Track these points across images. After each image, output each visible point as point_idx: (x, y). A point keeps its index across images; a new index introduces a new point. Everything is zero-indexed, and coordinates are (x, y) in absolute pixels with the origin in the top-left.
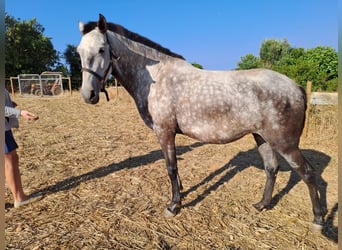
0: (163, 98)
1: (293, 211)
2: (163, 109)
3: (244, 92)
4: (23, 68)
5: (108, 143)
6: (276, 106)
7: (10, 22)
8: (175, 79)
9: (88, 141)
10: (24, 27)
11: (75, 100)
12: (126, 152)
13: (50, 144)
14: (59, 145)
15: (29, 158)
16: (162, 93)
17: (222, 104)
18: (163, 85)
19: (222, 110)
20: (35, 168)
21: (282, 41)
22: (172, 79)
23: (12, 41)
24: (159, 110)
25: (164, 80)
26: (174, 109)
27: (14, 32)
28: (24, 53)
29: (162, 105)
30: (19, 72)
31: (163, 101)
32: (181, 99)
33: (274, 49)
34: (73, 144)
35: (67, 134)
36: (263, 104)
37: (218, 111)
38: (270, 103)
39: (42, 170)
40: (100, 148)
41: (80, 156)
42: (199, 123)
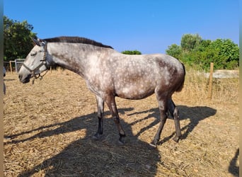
0: (106, 73)
1: (198, 143)
2: (106, 81)
3: (151, 63)
4: (18, 55)
5: (79, 103)
6: (169, 71)
7: (9, 23)
8: (111, 60)
9: (66, 103)
10: (19, 26)
11: (54, 76)
12: (91, 109)
13: (42, 104)
14: (48, 105)
15: (30, 113)
16: (104, 70)
17: (140, 71)
18: (104, 65)
19: (140, 75)
20: (35, 118)
21: (196, 35)
22: (109, 61)
23: (11, 36)
24: (104, 82)
25: (104, 62)
26: (113, 79)
27: (12, 30)
28: (19, 44)
29: (105, 78)
30: (16, 57)
31: (106, 76)
32: (117, 71)
33: (190, 41)
34: (57, 104)
35: (52, 98)
36: (162, 68)
37: (138, 76)
38: (166, 68)
39: (40, 119)
40: (75, 106)
41: (62, 112)
42: (127, 85)
